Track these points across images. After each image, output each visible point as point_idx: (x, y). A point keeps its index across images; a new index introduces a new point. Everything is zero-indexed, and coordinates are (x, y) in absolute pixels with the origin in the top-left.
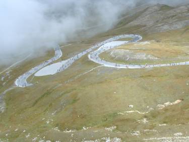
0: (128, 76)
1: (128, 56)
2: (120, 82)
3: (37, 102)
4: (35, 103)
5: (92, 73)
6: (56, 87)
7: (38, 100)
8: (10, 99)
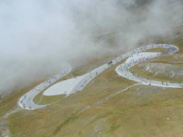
0: (179, 97)
1: (172, 72)
2: (171, 105)
3: (59, 129)
4: (57, 131)
5: (129, 93)
6: (83, 110)
7: (61, 127)
8: (16, 126)
